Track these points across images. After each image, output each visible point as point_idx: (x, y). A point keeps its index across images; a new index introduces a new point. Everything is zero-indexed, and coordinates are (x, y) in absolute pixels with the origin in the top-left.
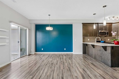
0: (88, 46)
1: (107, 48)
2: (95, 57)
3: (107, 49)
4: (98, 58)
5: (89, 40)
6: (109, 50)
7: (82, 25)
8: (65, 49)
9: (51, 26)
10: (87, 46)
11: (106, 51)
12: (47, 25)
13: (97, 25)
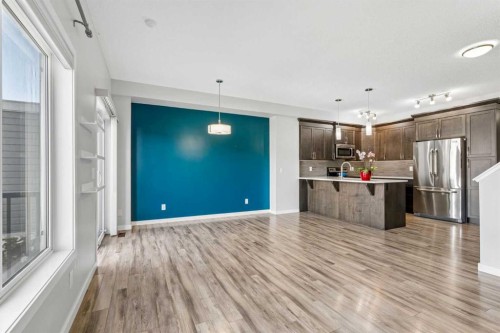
0: (316, 187)
1: (377, 188)
2: (340, 214)
3: (376, 191)
4: (349, 215)
5: (311, 169)
6: (380, 192)
7: (298, 123)
8: (247, 201)
9: (227, 118)
10: (312, 187)
11: (372, 197)
12: (213, 117)
13: (331, 127)
